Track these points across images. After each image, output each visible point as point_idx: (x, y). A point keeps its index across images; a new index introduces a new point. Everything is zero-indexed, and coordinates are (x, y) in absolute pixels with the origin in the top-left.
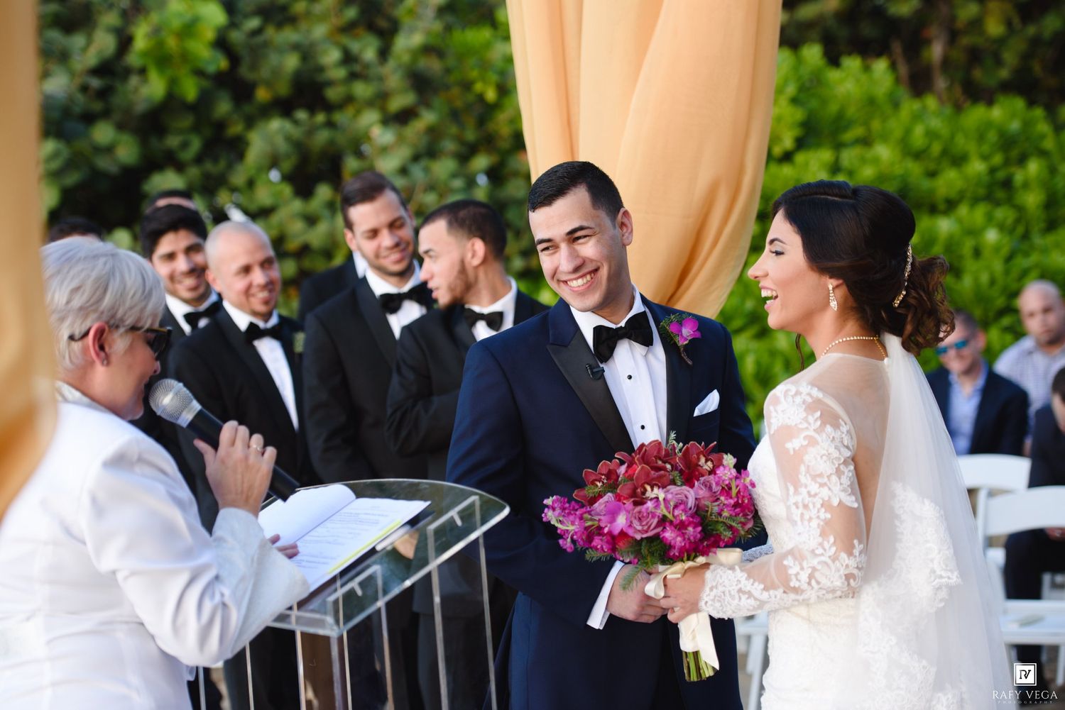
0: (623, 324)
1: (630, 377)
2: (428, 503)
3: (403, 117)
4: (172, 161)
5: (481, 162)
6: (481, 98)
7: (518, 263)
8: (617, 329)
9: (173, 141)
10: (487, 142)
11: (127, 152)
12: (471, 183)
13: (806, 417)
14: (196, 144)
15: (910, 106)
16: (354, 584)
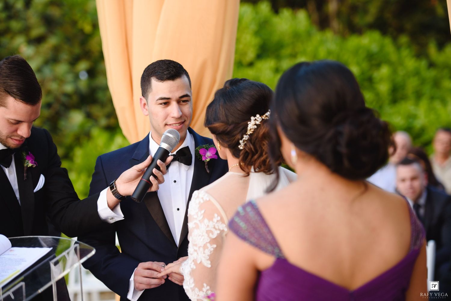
0: (175, 153)
2: (51, 248)
3: (39, 41)
5: (83, 66)
6: (82, 31)
7: (103, 122)
10: (86, 55)
12: (77, 77)
13: (198, 212)
15: (317, 36)
16: (10, 293)
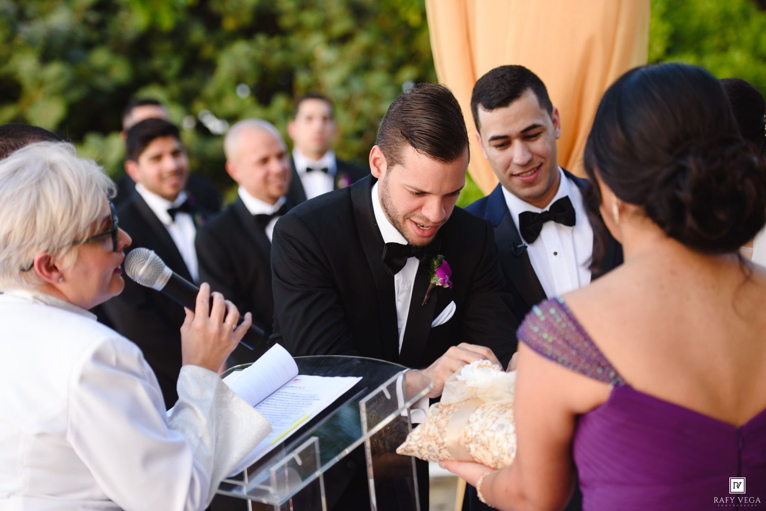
0: (547, 209)
1: (556, 254)
2: (360, 378)
3: (343, 40)
4: (157, 79)
5: (408, 74)
6: (405, 23)
8: (543, 213)
9: (157, 63)
10: (412, 58)
11: (120, 72)
14: (176, 65)
16: (295, 455)
